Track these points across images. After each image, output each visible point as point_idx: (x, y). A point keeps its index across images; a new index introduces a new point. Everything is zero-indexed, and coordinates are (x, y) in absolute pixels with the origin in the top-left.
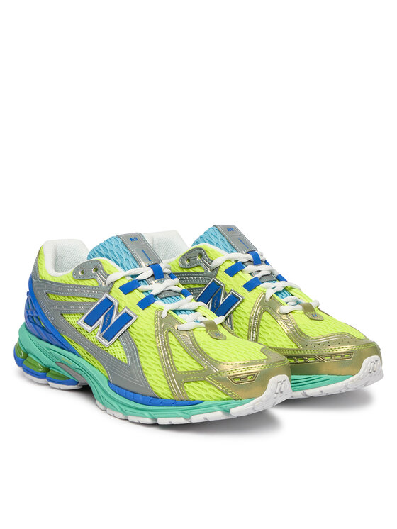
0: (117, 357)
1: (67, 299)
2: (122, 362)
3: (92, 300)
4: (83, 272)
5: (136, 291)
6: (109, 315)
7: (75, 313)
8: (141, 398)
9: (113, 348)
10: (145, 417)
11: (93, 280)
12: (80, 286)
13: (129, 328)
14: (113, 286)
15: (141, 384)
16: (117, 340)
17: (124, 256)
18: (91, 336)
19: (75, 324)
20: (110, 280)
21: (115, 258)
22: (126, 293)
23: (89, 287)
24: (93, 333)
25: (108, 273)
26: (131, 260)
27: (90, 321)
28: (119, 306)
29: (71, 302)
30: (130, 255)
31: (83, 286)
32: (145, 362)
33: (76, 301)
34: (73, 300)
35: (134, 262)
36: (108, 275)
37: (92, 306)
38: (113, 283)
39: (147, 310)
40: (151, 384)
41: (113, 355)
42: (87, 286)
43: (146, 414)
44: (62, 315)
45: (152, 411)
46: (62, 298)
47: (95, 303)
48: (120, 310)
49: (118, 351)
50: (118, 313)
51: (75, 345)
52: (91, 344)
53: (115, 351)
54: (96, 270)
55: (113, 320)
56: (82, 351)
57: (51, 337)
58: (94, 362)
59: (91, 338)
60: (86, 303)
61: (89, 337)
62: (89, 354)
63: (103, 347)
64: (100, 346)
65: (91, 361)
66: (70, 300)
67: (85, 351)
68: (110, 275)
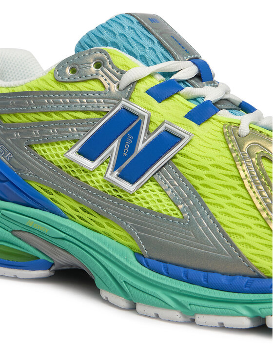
0: (155, 209)
1: (44, 118)
2: (168, 217)
3: (94, 116)
4: (73, 70)
5: (176, 96)
6: (130, 137)
7: (58, 140)
8: (224, 280)
9: (144, 194)
10: (240, 315)
11: (93, 82)
12: (70, 93)
13: (174, 157)
14: (133, 89)
15: (222, 252)
16: (151, 180)
17: (147, 43)
18: (93, 179)
19: (59, 161)
20: (126, 79)
21: (128, 47)
22: (160, 100)
23: (87, 93)
24: (97, 172)
25: (121, 68)
26: (159, 49)
27: (91, 151)
28: (149, 121)
29: (49, 122)
30: (156, 41)
31: (76, 93)
32: (222, 213)
33: (61, 119)
34: (56, 117)
35: (165, 53)
36: (123, 72)
37: (94, 126)
38: (133, 84)
39: (205, 125)
40: (246, 251)
41: (145, 206)
42: (82, 93)
43: (240, 308)
44: (30, 146)
45: (252, 302)
46: (33, 117)
47: (99, 120)
48: (152, 128)
49: (155, 198)
50: (148, 133)
51: (56, 197)
52: (93, 190)
53: (148, 199)
54: (98, 66)
55: (141, 146)
56: (71, 207)
57: (5, 186)
58: (97, 223)
59: (92, 182)
60: (82, 121)
61: (88, 179)
62: (85, 211)
63: (121, 194)
64: (115, 194)
65: (92, 222)
66: (49, 119)
67: (77, 206)
68: (125, 72)
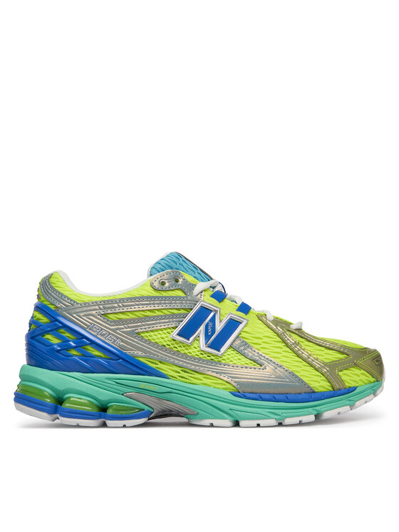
3: (182, 311)
4: (163, 283)
5: (225, 300)
6: (211, 324)
9: (228, 357)
12: (165, 297)
13: (240, 334)
14: (203, 295)
16: (231, 346)
18: (190, 351)
19: (163, 342)
22: (220, 301)
28: (220, 314)
31: (169, 297)
32: (280, 361)
33: (162, 314)
37: (185, 317)
42: (173, 297)
44: (138, 334)
50: (221, 320)
51: (160, 366)
53: (232, 359)
54: (177, 280)
55: (219, 328)
56: (174, 371)
57: (119, 363)
58: (196, 378)
59: (190, 353)
60: (177, 315)
61: (186, 351)
62: (185, 372)
63: (212, 358)
64: (209, 358)
65: (191, 379)
66: (154, 314)
67: (179, 369)
68: (196, 285)
